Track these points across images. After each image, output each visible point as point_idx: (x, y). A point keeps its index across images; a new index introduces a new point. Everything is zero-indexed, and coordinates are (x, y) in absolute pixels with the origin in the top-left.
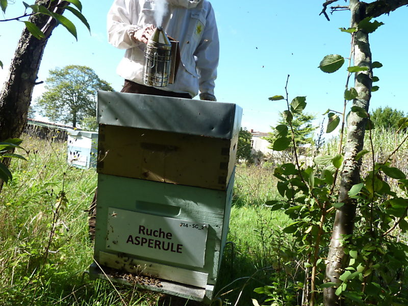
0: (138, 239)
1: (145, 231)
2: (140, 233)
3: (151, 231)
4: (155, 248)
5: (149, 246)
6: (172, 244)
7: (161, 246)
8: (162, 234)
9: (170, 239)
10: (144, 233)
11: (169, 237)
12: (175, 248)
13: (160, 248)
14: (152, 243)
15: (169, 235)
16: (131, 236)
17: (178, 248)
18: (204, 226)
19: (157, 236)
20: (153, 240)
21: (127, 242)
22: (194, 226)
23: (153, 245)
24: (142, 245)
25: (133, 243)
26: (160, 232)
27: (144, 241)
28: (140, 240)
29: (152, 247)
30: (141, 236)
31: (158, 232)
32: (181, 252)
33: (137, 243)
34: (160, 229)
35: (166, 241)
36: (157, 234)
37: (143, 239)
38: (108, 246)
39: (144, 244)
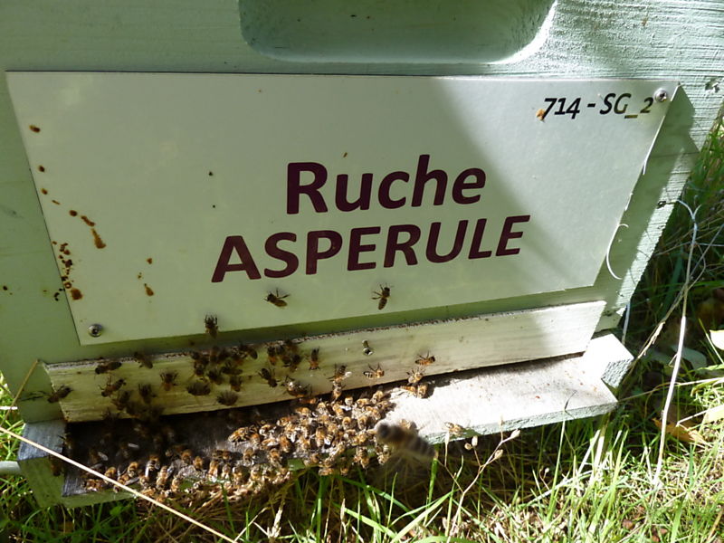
0: (283, 245)
1: (328, 192)
2: (293, 208)
3: (367, 179)
4: (389, 262)
5: (353, 265)
6: (481, 224)
7: (420, 248)
8: (431, 187)
9: (476, 199)
10: (320, 206)
11: (467, 193)
12: (490, 241)
13: (412, 260)
14: (372, 248)
15: (472, 179)
16: (234, 243)
17: (507, 234)
18: (658, 93)
19: (402, 202)
20: (376, 230)
21: (218, 277)
22: (611, 104)
23: (378, 256)
24: (311, 269)
25: (254, 274)
26: (423, 177)
27: (324, 245)
28: (299, 249)
29: (372, 265)
30: (307, 219)
31: (405, 177)
32: (516, 251)
33: (281, 265)
34: (424, 160)
35: (451, 214)
36: (399, 190)
37: (313, 238)
38: (97, 331)
39: (320, 262)
